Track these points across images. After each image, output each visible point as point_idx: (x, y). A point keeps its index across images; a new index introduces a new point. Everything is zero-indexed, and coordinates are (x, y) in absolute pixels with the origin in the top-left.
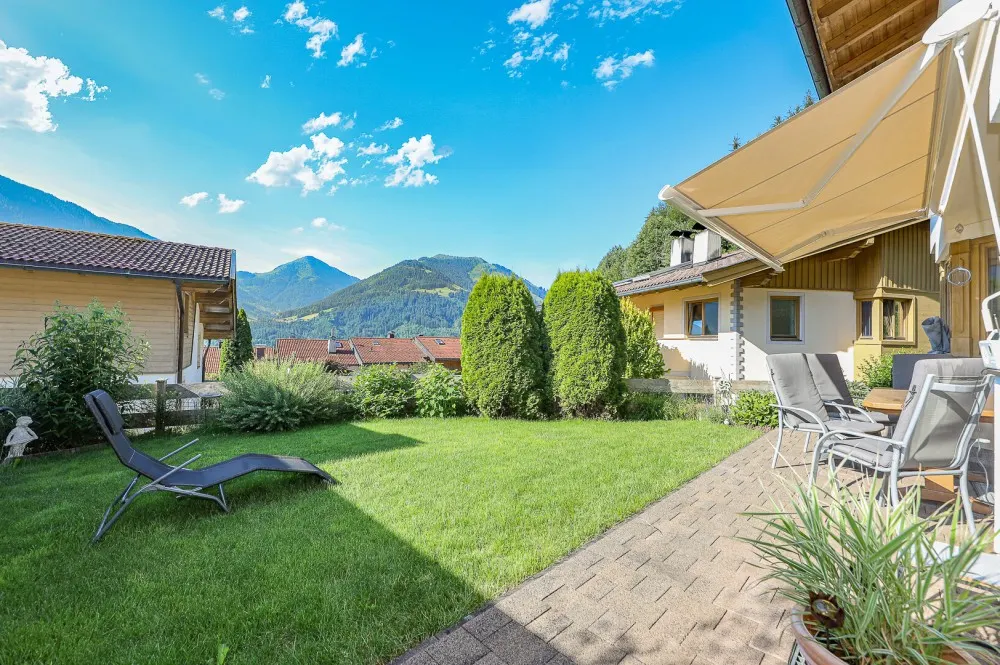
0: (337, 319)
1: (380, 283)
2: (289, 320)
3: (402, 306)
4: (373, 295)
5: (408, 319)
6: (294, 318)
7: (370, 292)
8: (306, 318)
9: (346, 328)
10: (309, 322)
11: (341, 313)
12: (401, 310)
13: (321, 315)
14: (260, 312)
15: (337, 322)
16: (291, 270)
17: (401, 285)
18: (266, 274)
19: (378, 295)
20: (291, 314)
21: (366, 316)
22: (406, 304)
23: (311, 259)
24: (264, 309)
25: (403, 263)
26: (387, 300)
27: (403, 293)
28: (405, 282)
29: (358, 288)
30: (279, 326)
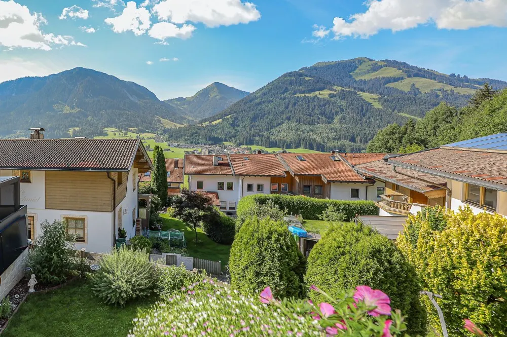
0: (234, 122)
1: (264, 94)
2: (204, 125)
3: (283, 109)
4: (260, 103)
5: (289, 119)
6: (207, 123)
7: (258, 101)
8: (214, 123)
9: (240, 128)
10: (216, 125)
11: (236, 118)
12: (283, 113)
13: (223, 120)
14: (189, 121)
15: (233, 125)
16: (204, 93)
17: (283, 93)
18: (192, 97)
19: (264, 102)
20: (205, 120)
21: (254, 119)
22: (287, 107)
23: (217, 85)
24: (191, 119)
25: (285, 75)
26: (270, 106)
27: (284, 99)
28: (286, 90)
29: (249, 100)
30: (200, 128)
